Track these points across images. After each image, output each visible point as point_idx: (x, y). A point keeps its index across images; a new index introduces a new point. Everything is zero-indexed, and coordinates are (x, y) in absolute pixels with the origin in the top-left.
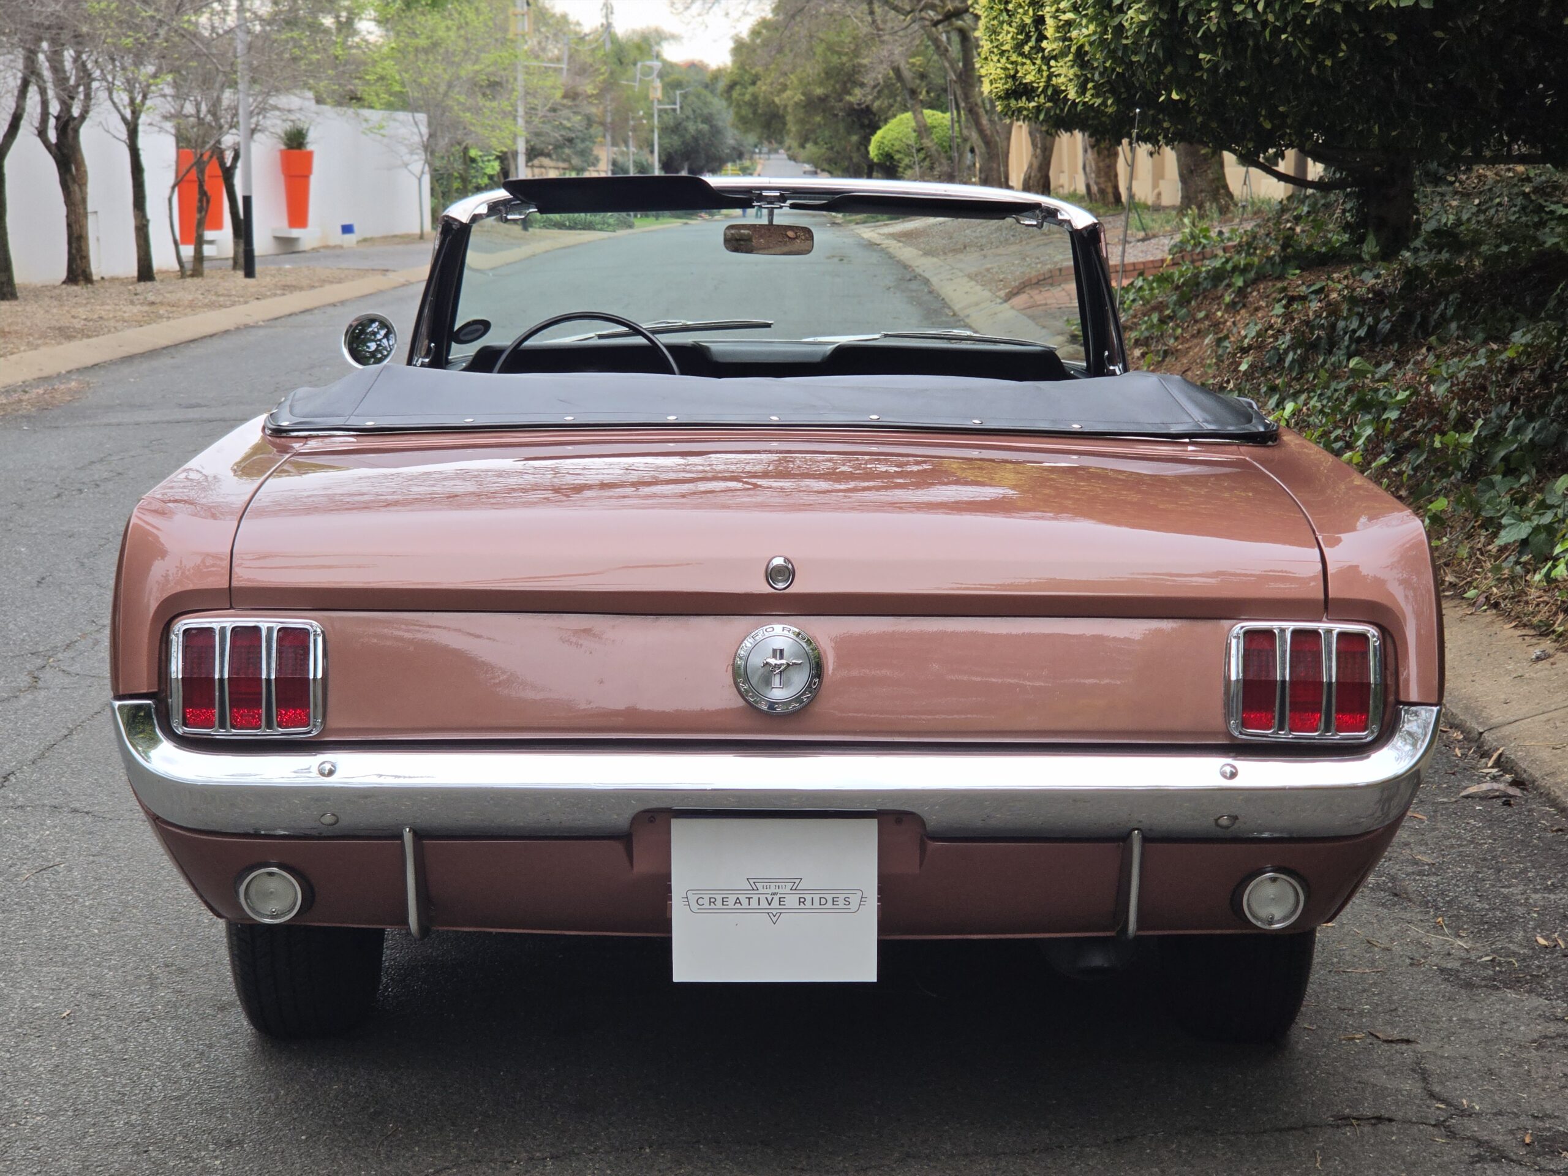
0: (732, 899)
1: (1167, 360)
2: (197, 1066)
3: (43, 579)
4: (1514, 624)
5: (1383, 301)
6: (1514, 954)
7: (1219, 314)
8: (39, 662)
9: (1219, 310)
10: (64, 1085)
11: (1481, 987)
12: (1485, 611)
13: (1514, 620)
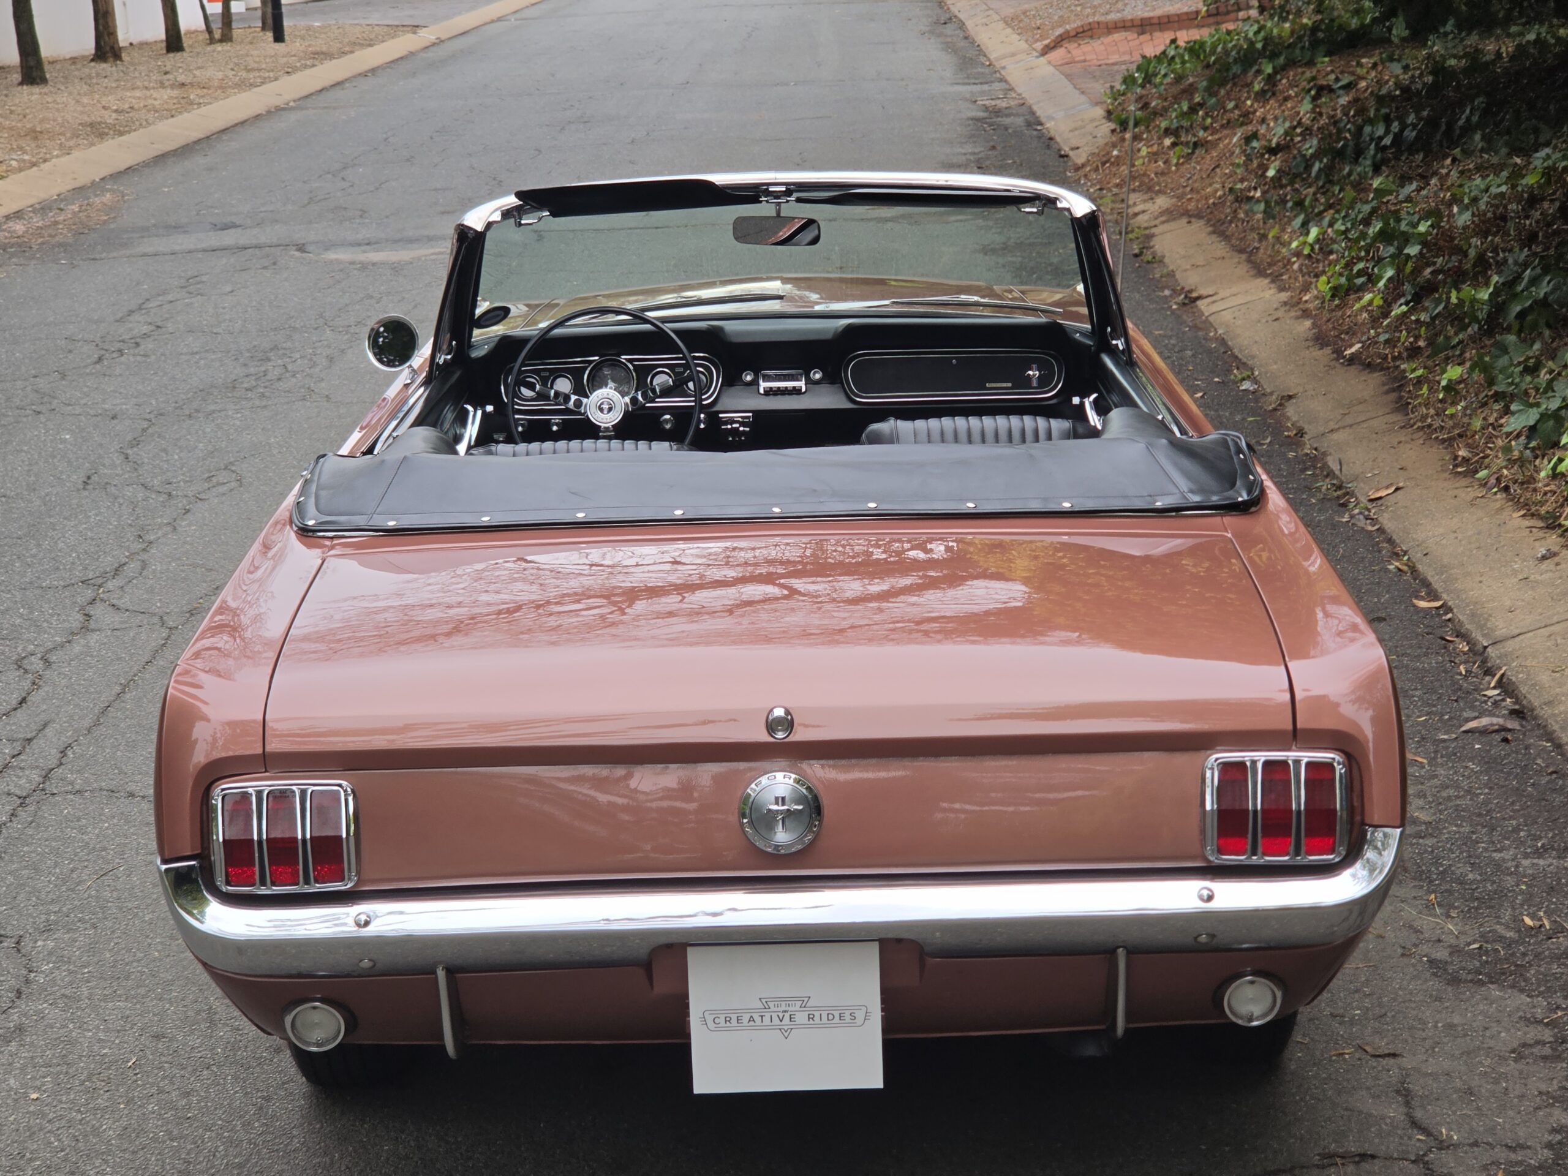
0: (746, 1017)
1: (1197, 152)
2: (256, 1124)
3: (89, 478)
4: (1522, 512)
5: (1409, 99)
6: (1501, 939)
7: (1249, 103)
8: (89, 593)
9: (1248, 98)
10: (134, 1152)
11: (1466, 981)
12: (1495, 493)
13: (1522, 507)
